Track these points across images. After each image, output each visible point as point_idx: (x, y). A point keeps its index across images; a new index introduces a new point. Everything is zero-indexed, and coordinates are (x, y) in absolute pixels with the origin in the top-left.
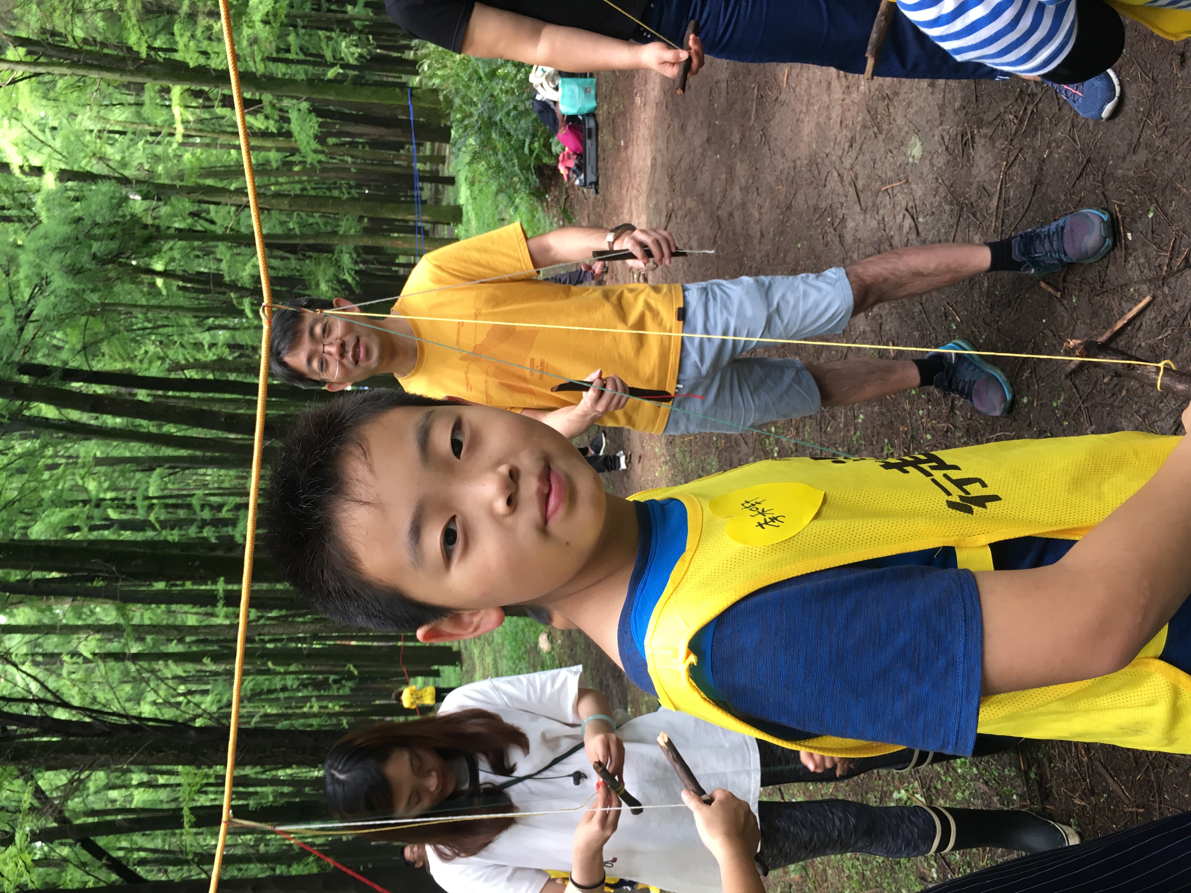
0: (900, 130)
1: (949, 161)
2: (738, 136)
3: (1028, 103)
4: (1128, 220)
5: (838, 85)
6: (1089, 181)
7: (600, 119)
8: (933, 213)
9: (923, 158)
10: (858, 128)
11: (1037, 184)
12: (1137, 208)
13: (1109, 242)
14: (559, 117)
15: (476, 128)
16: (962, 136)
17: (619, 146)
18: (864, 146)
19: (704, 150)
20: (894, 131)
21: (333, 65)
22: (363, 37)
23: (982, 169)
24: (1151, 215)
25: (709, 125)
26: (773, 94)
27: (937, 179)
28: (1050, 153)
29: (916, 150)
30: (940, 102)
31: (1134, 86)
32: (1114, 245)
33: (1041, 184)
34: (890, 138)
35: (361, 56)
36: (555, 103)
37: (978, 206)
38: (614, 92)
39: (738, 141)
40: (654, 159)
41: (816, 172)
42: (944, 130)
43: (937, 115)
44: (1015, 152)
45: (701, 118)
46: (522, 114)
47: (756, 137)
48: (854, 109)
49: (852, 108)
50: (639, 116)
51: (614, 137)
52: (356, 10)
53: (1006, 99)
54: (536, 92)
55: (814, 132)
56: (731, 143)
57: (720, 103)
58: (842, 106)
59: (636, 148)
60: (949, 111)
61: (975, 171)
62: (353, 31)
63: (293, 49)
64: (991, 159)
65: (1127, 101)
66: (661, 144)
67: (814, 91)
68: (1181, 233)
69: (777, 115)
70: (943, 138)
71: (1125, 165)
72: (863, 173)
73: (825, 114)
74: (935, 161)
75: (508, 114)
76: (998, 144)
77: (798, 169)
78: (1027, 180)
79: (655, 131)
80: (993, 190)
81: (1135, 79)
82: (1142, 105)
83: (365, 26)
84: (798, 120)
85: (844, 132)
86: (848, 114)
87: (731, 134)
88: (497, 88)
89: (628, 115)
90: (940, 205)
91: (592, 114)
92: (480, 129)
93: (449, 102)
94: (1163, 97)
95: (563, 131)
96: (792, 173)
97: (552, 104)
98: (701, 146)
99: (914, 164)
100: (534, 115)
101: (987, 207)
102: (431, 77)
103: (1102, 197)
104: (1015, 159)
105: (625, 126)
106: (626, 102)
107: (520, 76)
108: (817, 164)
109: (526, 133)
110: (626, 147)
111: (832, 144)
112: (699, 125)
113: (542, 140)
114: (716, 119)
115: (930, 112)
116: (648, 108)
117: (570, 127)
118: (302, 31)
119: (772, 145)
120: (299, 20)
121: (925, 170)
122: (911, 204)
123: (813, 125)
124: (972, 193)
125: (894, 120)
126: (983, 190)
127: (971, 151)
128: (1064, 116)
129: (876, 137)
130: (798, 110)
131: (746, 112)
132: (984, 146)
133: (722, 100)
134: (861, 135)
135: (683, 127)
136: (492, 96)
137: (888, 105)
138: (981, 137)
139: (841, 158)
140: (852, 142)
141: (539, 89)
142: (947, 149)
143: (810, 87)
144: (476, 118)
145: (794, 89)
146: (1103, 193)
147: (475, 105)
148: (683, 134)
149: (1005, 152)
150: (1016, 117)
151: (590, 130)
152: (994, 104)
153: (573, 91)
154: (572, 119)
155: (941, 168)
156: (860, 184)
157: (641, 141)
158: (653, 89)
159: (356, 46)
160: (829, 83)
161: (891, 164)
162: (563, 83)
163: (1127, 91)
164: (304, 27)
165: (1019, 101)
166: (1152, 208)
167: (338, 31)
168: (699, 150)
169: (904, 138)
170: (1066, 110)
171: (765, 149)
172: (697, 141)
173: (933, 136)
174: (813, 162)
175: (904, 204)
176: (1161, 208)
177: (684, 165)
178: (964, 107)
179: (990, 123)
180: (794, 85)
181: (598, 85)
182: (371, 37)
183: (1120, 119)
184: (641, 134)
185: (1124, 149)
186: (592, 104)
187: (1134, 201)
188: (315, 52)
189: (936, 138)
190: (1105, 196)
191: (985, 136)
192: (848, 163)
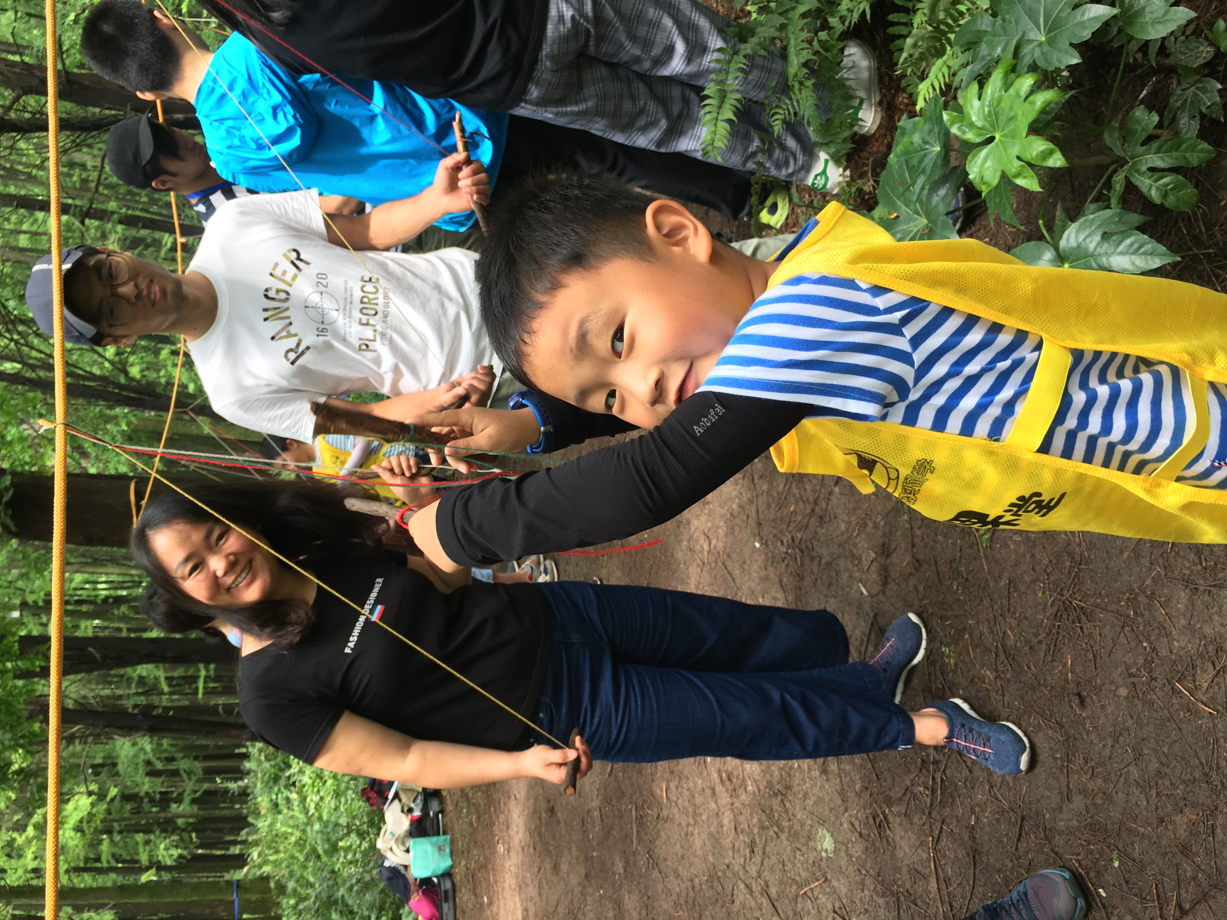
0: (802, 825)
1: (867, 848)
2: (621, 865)
3: (935, 771)
4: (1092, 874)
5: (723, 790)
6: (1031, 841)
7: (457, 878)
8: (866, 910)
9: (836, 851)
10: (756, 830)
11: (975, 854)
12: (1097, 859)
13: (1081, 902)
14: (411, 881)
15: (313, 912)
16: (874, 819)
17: (482, 904)
18: (768, 849)
19: (584, 887)
20: (797, 827)
21: (147, 869)
22: (185, 835)
23: (907, 850)
24: (1116, 864)
25: (586, 859)
26: (652, 812)
27: (859, 871)
28: (977, 818)
29: (827, 843)
30: (838, 788)
31: (1040, 734)
32: (1089, 907)
33: (980, 853)
34: (794, 835)
35: (181, 856)
36: (406, 867)
37: (916, 892)
38: (472, 844)
39: (622, 871)
40: (526, 910)
41: (720, 888)
42: (851, 816)
43: (839, 802)
44: (938, 825)
45: (575, 852)
46: (367, 886)
47: (642, 862)
48: (747, 812)
49: (744, 811)
50: (503, 865)
51: (475, 895)
52: (182, 807)
53: (909, 771)
54: (383, 858)
55: (708, 843)
56: (614, 874)
57: (595, 832)
58: (732, 810)
59: (502, 902)
60: (851, 795)
61: (900, 854)
62: (175, 829)
63: (104, 858)
64: (914, 837)
65: (1039, 751)
66: (532, 891)
67: (698, 800)
68: (1159, 877)
69: (662, 834)
70: (853, 825)
71: (1065, 816)
72: (773, 879)
73: (715, 822)
74: (852, 851)
75: (350, 889)
76: (916, 820)
77: (697, 888)
78: (961, 853)
79: (524, 877)
80: (927, 871)
81: (1039, 727)
82: (1057, 751)
83: (188, 824)
84: (687, 834)
85: (741, 837)
86: (741, 818)
87: (613, 864)
88: (339, 862)
89: (490, 867)
90: (872, 900)
91: (447, 874)
92: (317, 911)
93: (281, 888)
94: (1075, 739)
95: (416, 898)
96: (692, 894)
97: (402, 869)
98: (580, 884)
99: (828, 859)
100: (382, 885)
101: (927, 893)
102: (260, 867)
103: (1053, 855)
104: (940, 832)
105: (487, 880)
106: (487, 852)
107: (365, 845)
108: (719, 878)
109: (371, 908)
110: (491, 903)
111: (730, 853)
112: (574, 861)
113: (390, 913)
114: (593, 850)
115: (831, 800)
116: (512, 855)
117: (423, 892)
118: (117, 838)
119: (662, 867)
120: (115, 824)
121: (843, 863)
122: (837, 905)
123: (704, 836)
124: (905, 880)
125: (794, 815)
126: (916, 874)
127: (888, 832)
128: (977, 778)
129: (778, 837)
130: (684, 824)
131: (627, 837)
132: (901, 824)
133: (597, 829)
134: (760, 837)
135: (556, 868)
136: (333, 872)
137: (782, 801)
138: (894, 815)
139: (744, 867)
140: (752, 847)
141: (389, 855)
142: (861, 835)
143: (693, 797)
144: (313, 899)
145: (676, 803)
146: (1053, 850)
147: (312, 885)
148: (557, 875)
149: (927, 827)
150: (926, 788)
151: (446, 892)
152: (898, 779)
153: (426, 851)
154: (426, 882)
155: (860, 857)
156: (773, 891)
157: (507, 894)
158: (517, 833)
159: (177, 847)
160: (713, 789)
161: (802, 864)
162: (415, 843)
163: (1035, 740)
164: (120, 832)
165: (924, 771)
166: (1115, 855)
167: (157, 833)
168: (578, 889)
169: (810, 832)
170: (977, 772)
171: (655, 874)
172: (574, 880)
173: (841, 824)
174: (713, 877)
175: (830, 906)
176: (1124, 854)
177: (561, 910)
178: (867, 788)
179: (900, 799)
180: (675, 799)
181: (452, 841)
182: (194, 835)
183: (1039, 770)
184: (506, 886)
185: (1055, 799)
186: (448, 863)
187: (1091, 852)
188: (128, 858)
189: (845, 825)
190: (1056, 853)
191: (899, 814)
192: (753, 870)
